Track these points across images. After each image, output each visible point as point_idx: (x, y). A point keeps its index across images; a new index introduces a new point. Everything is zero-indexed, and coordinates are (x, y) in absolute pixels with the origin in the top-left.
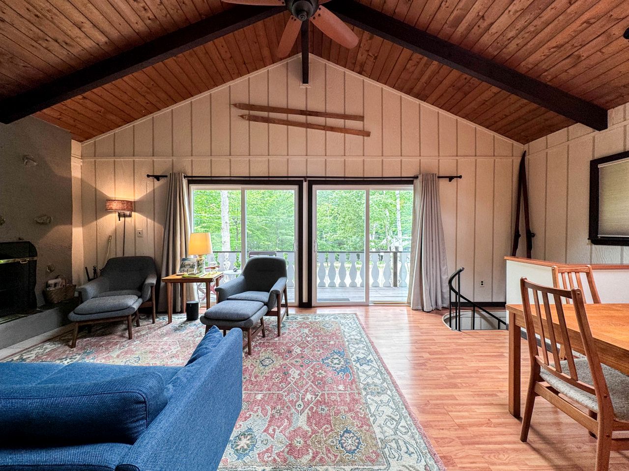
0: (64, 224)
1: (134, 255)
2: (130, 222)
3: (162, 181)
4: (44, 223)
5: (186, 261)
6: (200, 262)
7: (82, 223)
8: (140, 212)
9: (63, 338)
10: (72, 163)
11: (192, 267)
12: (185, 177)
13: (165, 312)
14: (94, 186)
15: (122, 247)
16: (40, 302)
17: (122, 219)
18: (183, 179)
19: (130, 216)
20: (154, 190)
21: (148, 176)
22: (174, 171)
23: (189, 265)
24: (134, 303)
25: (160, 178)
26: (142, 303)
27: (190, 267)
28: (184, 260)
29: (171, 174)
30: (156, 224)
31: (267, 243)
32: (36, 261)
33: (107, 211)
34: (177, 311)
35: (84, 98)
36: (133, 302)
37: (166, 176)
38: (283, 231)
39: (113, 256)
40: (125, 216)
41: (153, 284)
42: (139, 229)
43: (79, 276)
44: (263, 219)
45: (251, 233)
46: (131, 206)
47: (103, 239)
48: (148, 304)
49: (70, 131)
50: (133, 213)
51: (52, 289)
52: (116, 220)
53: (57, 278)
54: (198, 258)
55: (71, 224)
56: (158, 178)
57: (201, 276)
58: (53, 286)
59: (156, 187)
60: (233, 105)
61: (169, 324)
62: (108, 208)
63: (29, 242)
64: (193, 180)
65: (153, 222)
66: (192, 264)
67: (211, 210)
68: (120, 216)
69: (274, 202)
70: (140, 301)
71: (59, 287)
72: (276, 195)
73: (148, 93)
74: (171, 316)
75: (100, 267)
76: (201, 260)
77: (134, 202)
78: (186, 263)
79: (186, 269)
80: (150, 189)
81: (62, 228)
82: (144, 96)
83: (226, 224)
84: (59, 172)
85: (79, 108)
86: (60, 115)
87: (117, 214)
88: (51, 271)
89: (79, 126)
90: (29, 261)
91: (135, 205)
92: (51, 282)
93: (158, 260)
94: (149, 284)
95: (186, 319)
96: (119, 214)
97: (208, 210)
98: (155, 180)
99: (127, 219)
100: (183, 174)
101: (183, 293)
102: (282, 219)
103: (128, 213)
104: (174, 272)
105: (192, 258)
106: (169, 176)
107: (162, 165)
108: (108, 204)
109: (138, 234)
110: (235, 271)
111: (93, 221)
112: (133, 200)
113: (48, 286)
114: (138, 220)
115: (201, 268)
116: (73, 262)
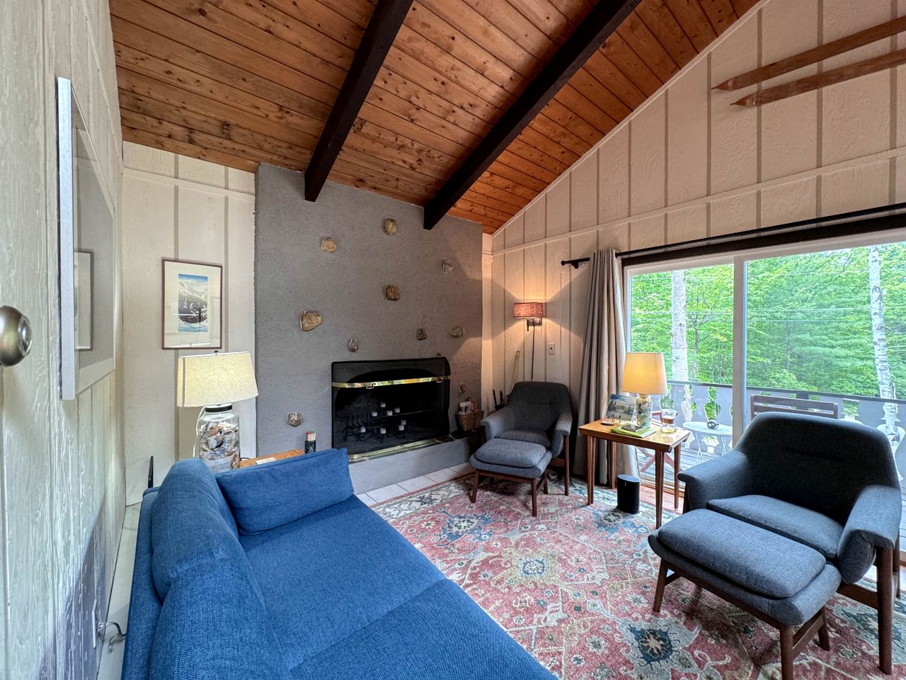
0: (475, 336)
1: (543, 381)
2: (540, 332)
3: (583, 267)
4: (457, 336)
5: (617, 401)
6: (643, 407)
7: (492, 334)
8: (553, 317)
9: (467, 482)
10: (483, 261)
11: (629, 412)
12: (617, 255)
13: (583, 478)
14: (503, 286)
15: (531, 367)
16: (453, 428)
17: (531, 328)
18: (615, 259)
19: (540, 324)
20: (570, 284)
21: (563, 263)
22: (600, 248)
23: (623, 408)
24: (541, 460)
25: (579, 263)
26: (552, 460)
27: (624, 412)
28: (614, 397)
29: (595, 253)
30: (572, 335)
31: (761, 360)
32: (449, 380)
33: (515, 318)
34: (601, 481)
35: (492, 174)
36: (539, 458)
37: (588, 259)
38: (807, 337)
39: (520, 380)
40: (534, 324)
41: (567, 432)
42: (551, 343)
43: (488, 399)
44: (752, 314)
45: (725, 340)
46: (542, 310)
47: (510, 357)
48: (559, 462)
49: (480, 223)
50: (544, 320)
51: (463, 413)
52: (524, 331)
53: (467, 400)
54: (641, 400)
55: (481, 335)
56: (575, 263)
57: (645, 435)
58: (464, 409)
59: (573, 278)
60: (718, 87)
61: (588, 504)
62: (516, 315)
63: (445, 358)
64: (631, 259)
65: (568, 332)
66: (628, 406)
67: (649, 304)
68: (528, 324)
69: (782, 280)
70: (549, 456)
71: (469, 412)
72: (784, 266)
73: (564, 135)
74: (592, 489)
75: (508, 392)
76: (645, 403)
77: (546, 303)
78: (617, 404)
79: (617, 414)
80: (565, 283)
81: (472, 341)
82: (558, 143)
83: (680, 328)
84: (471, 275)
85: (487, 190)
86: (472, 206)
87: (526, 322)
88: (463, 392)
89: (490, 214)
90: (444, 380)
91: (546, 306)
92: (463, 405)
93: (574, 391)
94: (561, 431)
95: (615, 504)
96: (528, 321)
97: (645, 303)
98: (573, 267)
99: (537, 328)
100: (614, 252)
101: (611, 456)
102: (801, 312)
103: (537, 320)
104: (598, 417)
105: (629, 398)
106: (592, 259)
107: (581, 243)
108: (516, 309)
109: (549, 350)
110: (712, 428)
111: (500, 333)
112: (543, 302)
113: (460, 409)
114: (550, 329)
115: (645, 417)
116: (482, 382)
